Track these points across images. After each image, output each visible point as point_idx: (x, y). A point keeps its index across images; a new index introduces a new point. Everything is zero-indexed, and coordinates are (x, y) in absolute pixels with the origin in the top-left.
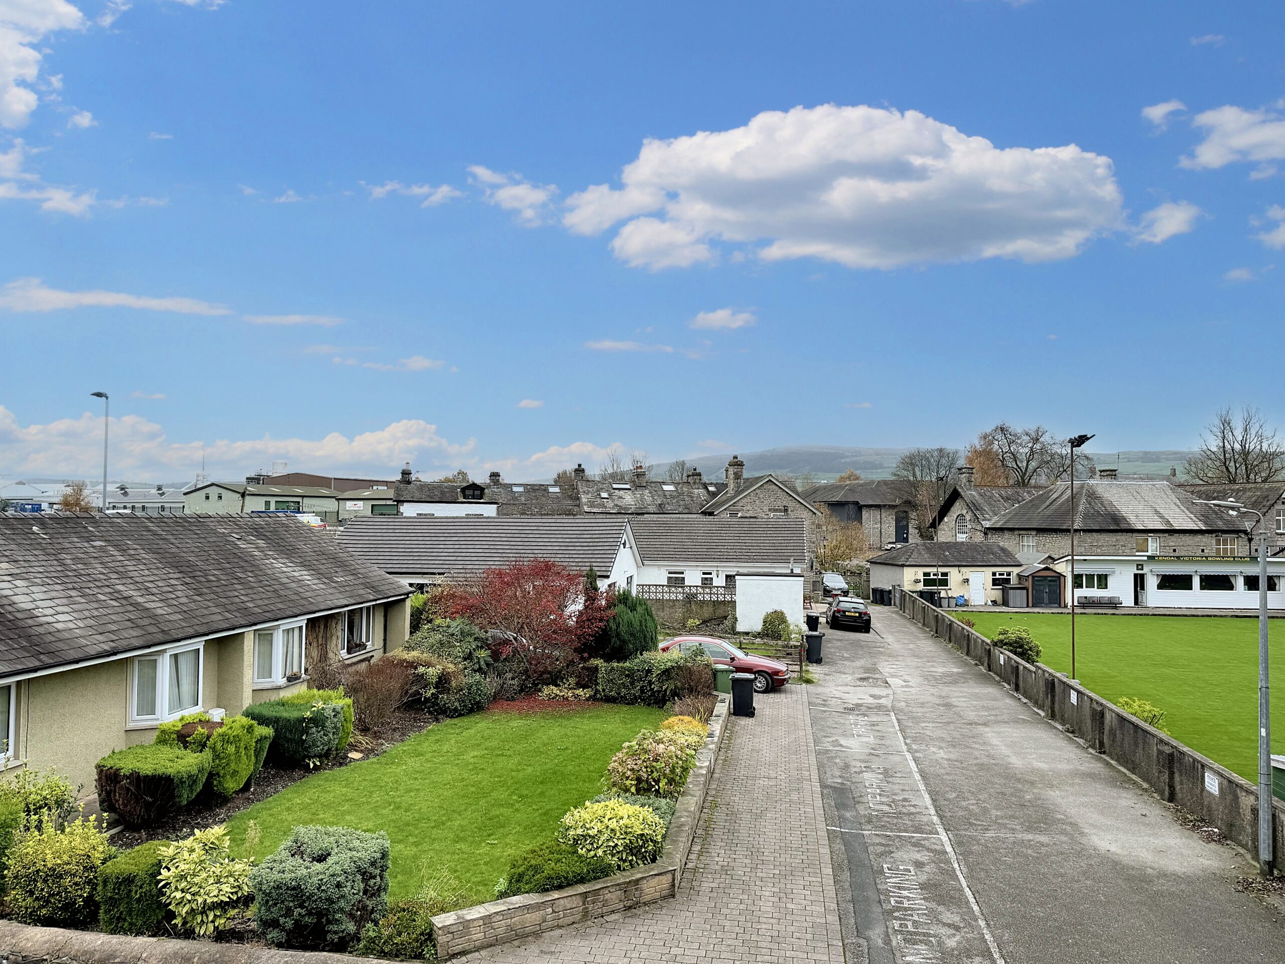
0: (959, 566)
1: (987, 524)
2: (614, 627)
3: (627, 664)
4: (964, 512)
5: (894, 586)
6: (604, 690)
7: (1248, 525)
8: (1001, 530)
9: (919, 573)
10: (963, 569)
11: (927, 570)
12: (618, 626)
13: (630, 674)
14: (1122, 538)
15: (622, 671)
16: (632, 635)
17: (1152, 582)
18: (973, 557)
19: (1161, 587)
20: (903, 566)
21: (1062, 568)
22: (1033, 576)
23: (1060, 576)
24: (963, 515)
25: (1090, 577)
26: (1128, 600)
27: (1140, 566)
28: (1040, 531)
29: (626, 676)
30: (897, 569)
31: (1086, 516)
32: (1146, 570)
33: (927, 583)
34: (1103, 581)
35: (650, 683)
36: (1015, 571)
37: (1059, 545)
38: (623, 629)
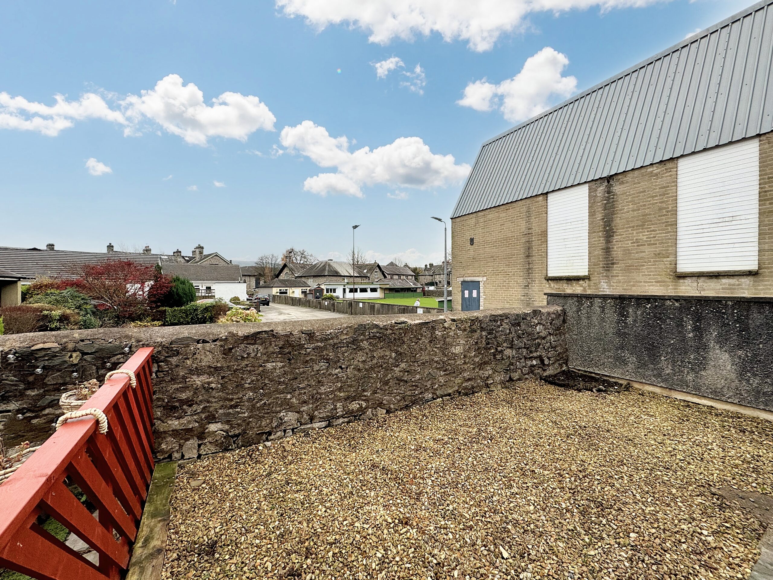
0: (290, 287)
1: (296, 275)
2: (175, 290)
3: (183, 308)
4: (288, 271)
5: (269, 295)
6: (170, 320)
7: (369, 275)
8: (301, 277)
9: (278, 290)
10: (292, 288)
11: (281, 288)
12: (177, 290)
13: (186, 312)
14: (338, 278)
15: (181, 311)
16: (185, 294)
17: (347, 290)
18: (294, 285)
19: (350, 292)
20: (272, 287)
21: (323, 287)
22: (315, 289)
23: (323, 289)
25: (331, 289)
26: (341, 297)
27: (344, 286)
28: (314, 276)
29: (183, 313)
31: (328, 271)
32: (346, 287)
33: (281, 293)
34: (334, 290)
35: (197, 315)
36: (309, 288)
37: (321, 280)
38: (180, 291)
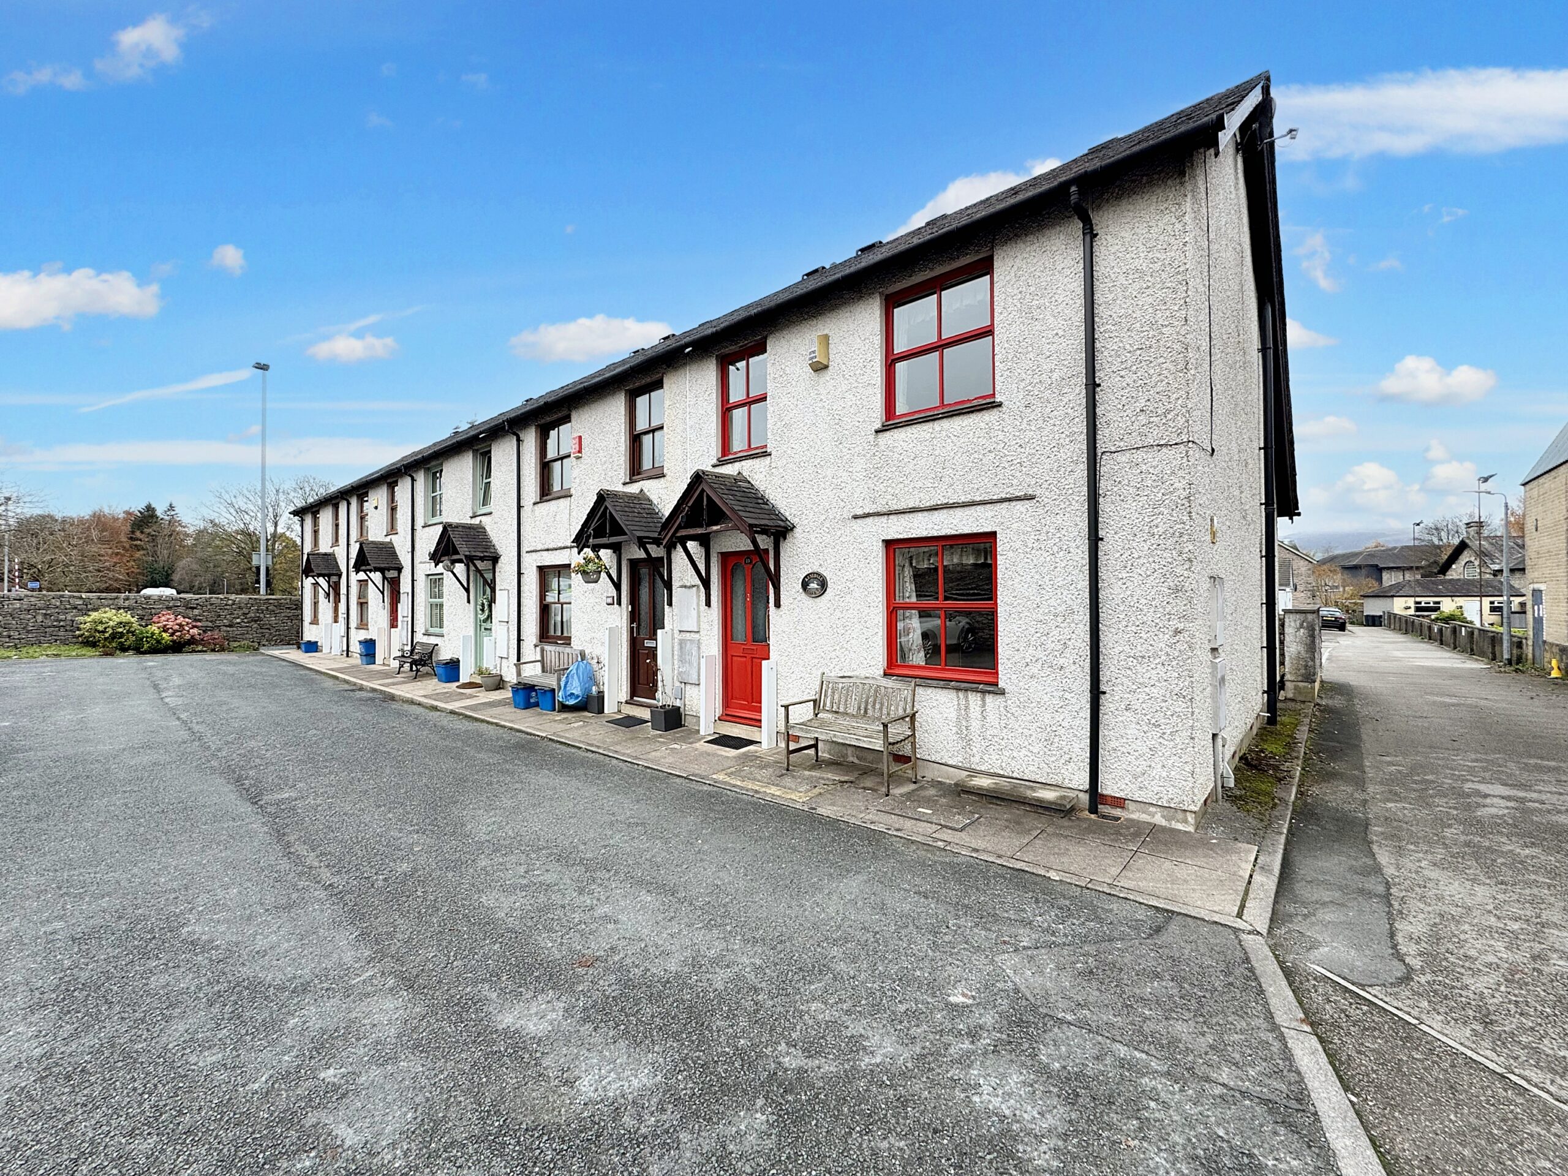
0: (1451, 596)
1: (1496, 567)
4: (1473, 559)
5: (1384, 612)
9: (1411, 602)
10: (1456, 599)
11: (1418, 599)
18: (1468, 590)
20: (1393, 596)
24: (1471, 562)
30: (1389, 600)
33: (1418, 609)
36: (1517, 600)
